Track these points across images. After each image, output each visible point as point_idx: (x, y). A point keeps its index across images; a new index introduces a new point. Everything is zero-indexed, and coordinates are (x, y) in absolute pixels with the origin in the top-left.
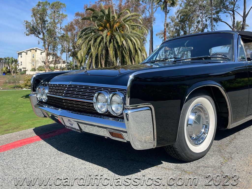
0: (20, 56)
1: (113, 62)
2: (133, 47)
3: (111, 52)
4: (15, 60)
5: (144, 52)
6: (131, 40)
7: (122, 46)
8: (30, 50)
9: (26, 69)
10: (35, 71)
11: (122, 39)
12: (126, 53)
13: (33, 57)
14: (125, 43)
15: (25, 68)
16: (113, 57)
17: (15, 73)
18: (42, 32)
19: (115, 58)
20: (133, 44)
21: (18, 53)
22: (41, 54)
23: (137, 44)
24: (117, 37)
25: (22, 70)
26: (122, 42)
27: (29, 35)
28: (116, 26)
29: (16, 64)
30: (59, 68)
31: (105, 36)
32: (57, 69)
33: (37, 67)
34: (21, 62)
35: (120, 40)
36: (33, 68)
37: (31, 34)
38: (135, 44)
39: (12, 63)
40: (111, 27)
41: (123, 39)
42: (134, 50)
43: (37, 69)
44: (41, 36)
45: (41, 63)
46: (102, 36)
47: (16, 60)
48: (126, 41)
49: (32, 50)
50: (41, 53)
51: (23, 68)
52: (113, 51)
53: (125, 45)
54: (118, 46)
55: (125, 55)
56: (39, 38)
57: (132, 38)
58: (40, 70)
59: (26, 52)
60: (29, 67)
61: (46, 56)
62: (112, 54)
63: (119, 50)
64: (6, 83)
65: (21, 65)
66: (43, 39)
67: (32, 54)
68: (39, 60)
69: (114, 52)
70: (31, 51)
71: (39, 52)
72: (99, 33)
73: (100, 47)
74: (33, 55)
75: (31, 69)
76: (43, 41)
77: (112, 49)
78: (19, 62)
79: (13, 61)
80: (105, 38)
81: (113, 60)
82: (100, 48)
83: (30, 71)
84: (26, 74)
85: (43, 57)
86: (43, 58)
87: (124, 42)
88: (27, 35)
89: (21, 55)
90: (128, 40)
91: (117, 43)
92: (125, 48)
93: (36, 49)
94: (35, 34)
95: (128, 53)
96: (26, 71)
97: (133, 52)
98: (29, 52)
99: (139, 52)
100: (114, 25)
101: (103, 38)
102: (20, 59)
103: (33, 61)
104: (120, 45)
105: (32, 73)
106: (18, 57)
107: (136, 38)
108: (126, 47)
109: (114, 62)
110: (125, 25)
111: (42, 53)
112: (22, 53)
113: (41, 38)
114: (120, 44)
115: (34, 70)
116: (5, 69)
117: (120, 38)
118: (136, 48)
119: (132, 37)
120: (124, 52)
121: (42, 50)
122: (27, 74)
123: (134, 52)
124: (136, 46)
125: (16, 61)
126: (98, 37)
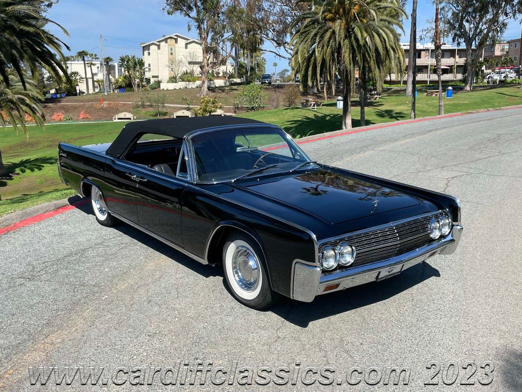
0: (146, 53)
1: (350, 71)
2: (383, 45)
3: (346, 54)
4: (139, 61)
5: (399, 51)
6: (379, 35)
7: (364, 45)
8: (166, 40)
9: (160, 79)
10: (176, 82)
11: (365, 35)
12: (371, 56)
13: (172, 54)
14: (370, 40)
15: (157, 77)
16: (349, 63)
17: (141, 88)
18: (196, 5)
19: (352, 64)
20: (383, 40)
21: (142, 46)
22: (186, 48)
23: (389, 41)
24: (356, 30)
25: (152, 80)
26: (365, 38)
27: (173, 12)
28: (355, 10)
29: (141, 68)
30: (221, 75)
31: (338, 31)
32: (218, 77)
33: (179, 75)
34: (149, 65)
35: (362, 36)
36: (173, 74)
37: (177, 10)
38: (385, 40)
39: (135, 67)
40: (347, 13)
41: (367, 33)
42: (383, 50)
43: (180, 78)
44: (194, 14)
45: (187, 65)
46: (331, 30)
47: (142, 60)
48: (370, 37)
49: (169, 40)
50: (187, 44)
51: (153, 77)
52: (349, 54)
53: (368, 44)
54: (359, 46)
55: (369, 59)
56: (189, 16)
57: (381, 31)
58: (186, 79)
59: (158, 44)
60: (164, 75)
61: (203, 53)
62: (348, 59)
63: (360, 52)
64: (138, 107)
65: (150, 69)
66: (197, 20)
67: (168, 48)
68: (184, 60)
69: (351, 55)
70: (166, 42)
71: (181, 42)
72: (327, 25)
73: (329, 47)
74: (171, 49)
75: (167, 78)
76: (197, 24)
77: (348, 50)
78: (146, 65)
79: (135, 64)
80: (337, 33)
81: (349, 67)
82: (328, 50)
83: (168, 82)
84: (161, 88)
85: (190, 53)
86: (191, 56)
87: (368, 39)
88: (169, 14)
89: (149, 50)
90: (374, 33)
91: (357, 40)
92: (369, 47)
93: (176, 37)
94: (181, 10)
95: (374, 56)
96: (159, 82)
97: (381, 54)
98: (163, 44)
99: (392, 52)
100: (351, 9)
101: (334, 32)
102: (147, 60)
103: (172, 62)
104: (362, 44)
105: (171, 86)
106: (144, 55)
107: (386, 30)
108: (371, 47)
109: (352, 69)
110: (369, 11)
111: (188, 46)
112: (151, 47)
113: (193, 18)
114: (361, 42)
115: (173, 80)
116: (123, 81)
117: (361, 32)
118: (386, 48)
119: (381, 29)
120: (367, 55)
121: (187, 39)
122: (163, 90)
123: (383, 54)
124: (387, 44)
125: (141, 63)
126: (326, 31)
